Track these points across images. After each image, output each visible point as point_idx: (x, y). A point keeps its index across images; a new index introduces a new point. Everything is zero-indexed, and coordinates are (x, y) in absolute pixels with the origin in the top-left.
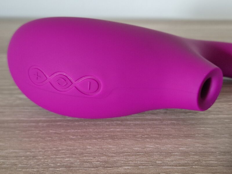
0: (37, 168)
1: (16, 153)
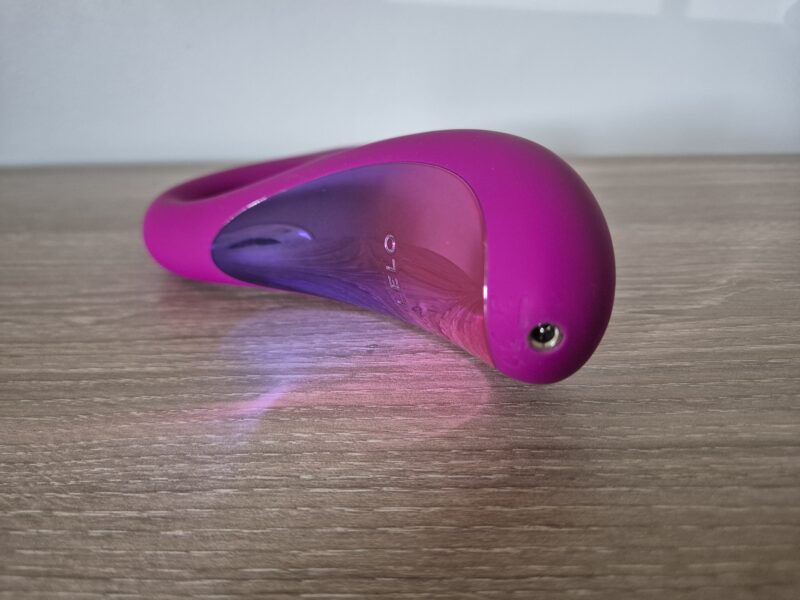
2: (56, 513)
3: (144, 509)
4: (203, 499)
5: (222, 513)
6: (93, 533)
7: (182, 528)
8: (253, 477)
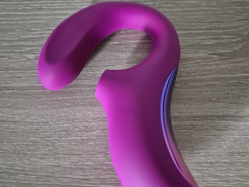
0: (50, 132)
1: (36, 119)
2: (62, 138)
3: (81, 137)
4: (94, 134)
5: (99, 138)
6: (73, 143)
7: (91, 142)
8: (103, 127)
